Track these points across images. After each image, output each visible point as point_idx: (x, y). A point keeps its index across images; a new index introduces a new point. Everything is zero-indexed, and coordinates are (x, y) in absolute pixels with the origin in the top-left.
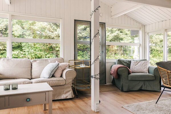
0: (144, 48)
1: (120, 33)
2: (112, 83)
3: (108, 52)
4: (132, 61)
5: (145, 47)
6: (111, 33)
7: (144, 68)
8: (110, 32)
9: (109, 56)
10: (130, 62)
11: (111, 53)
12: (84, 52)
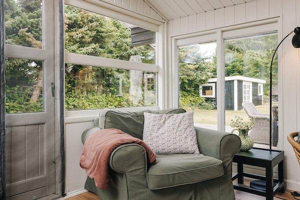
0: (168, 78)
1: (100, 49)
2: (85, 188)
3: (73, 88)
4: (146, 115)
5: (170, 76)
6: (79, 47)
7: (186, 138)
8: (77, 45)
9: (75, 97)
10: (141, 117)
11: (81, 90)
12: (15, 86)
